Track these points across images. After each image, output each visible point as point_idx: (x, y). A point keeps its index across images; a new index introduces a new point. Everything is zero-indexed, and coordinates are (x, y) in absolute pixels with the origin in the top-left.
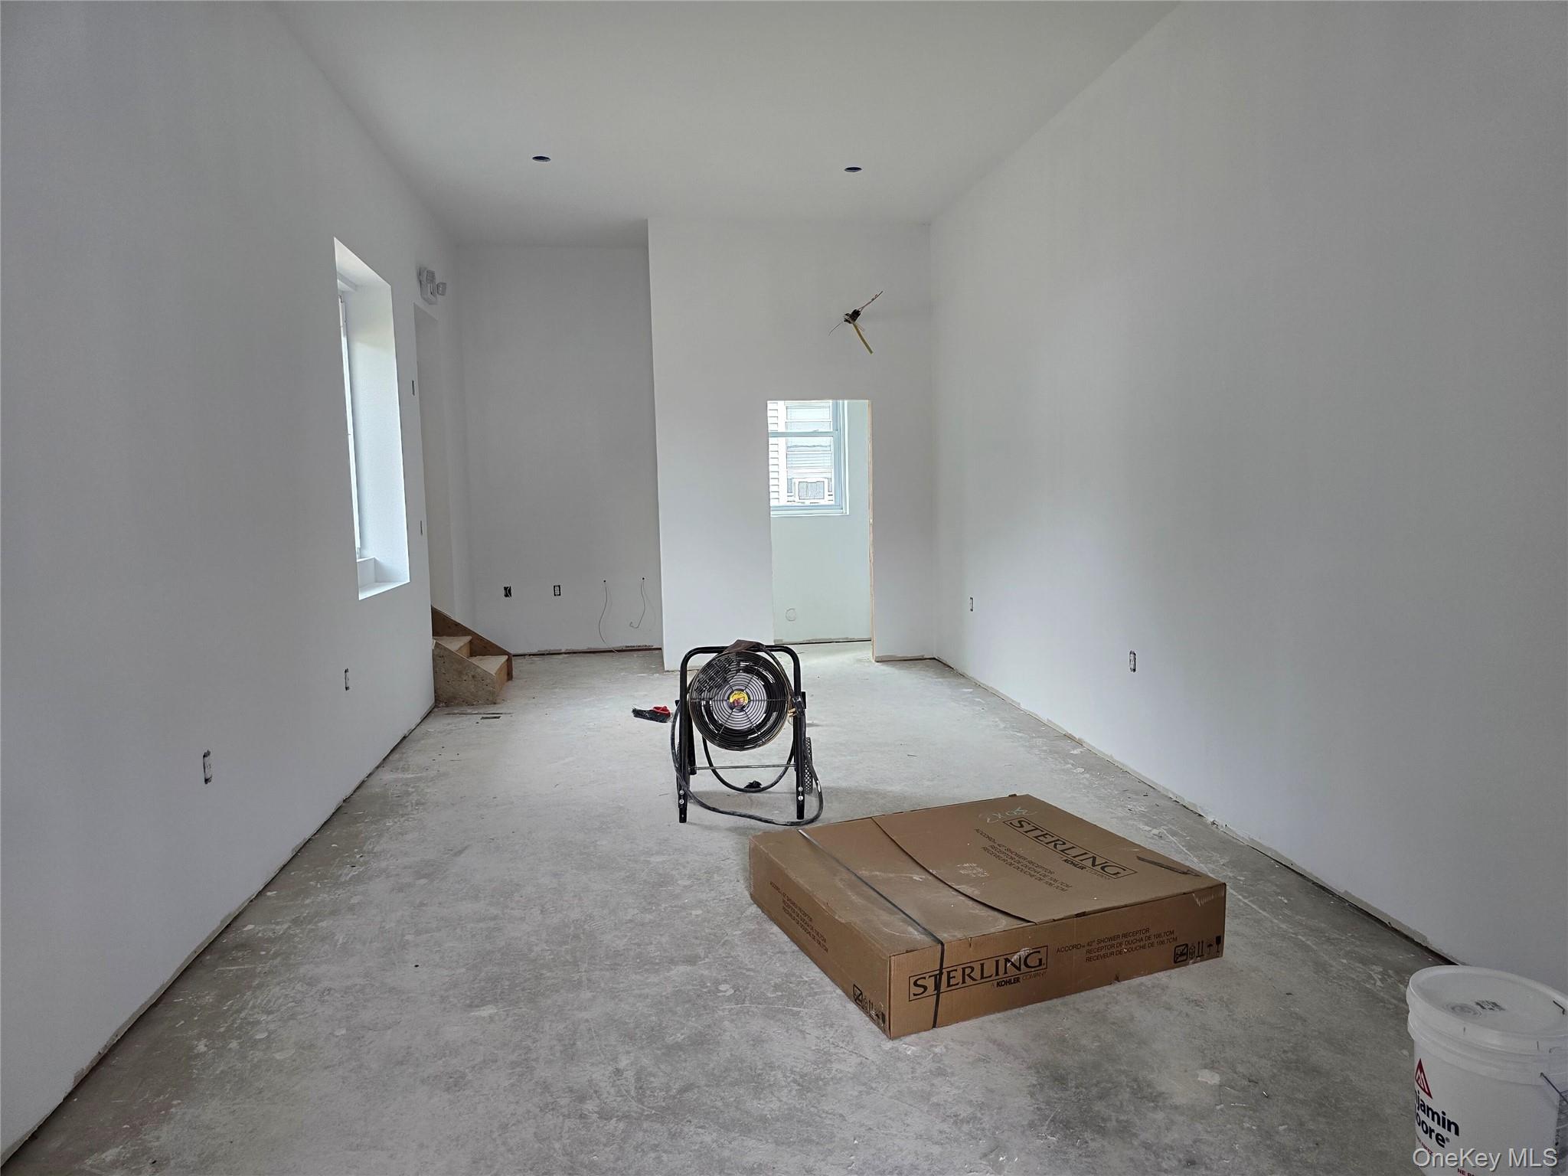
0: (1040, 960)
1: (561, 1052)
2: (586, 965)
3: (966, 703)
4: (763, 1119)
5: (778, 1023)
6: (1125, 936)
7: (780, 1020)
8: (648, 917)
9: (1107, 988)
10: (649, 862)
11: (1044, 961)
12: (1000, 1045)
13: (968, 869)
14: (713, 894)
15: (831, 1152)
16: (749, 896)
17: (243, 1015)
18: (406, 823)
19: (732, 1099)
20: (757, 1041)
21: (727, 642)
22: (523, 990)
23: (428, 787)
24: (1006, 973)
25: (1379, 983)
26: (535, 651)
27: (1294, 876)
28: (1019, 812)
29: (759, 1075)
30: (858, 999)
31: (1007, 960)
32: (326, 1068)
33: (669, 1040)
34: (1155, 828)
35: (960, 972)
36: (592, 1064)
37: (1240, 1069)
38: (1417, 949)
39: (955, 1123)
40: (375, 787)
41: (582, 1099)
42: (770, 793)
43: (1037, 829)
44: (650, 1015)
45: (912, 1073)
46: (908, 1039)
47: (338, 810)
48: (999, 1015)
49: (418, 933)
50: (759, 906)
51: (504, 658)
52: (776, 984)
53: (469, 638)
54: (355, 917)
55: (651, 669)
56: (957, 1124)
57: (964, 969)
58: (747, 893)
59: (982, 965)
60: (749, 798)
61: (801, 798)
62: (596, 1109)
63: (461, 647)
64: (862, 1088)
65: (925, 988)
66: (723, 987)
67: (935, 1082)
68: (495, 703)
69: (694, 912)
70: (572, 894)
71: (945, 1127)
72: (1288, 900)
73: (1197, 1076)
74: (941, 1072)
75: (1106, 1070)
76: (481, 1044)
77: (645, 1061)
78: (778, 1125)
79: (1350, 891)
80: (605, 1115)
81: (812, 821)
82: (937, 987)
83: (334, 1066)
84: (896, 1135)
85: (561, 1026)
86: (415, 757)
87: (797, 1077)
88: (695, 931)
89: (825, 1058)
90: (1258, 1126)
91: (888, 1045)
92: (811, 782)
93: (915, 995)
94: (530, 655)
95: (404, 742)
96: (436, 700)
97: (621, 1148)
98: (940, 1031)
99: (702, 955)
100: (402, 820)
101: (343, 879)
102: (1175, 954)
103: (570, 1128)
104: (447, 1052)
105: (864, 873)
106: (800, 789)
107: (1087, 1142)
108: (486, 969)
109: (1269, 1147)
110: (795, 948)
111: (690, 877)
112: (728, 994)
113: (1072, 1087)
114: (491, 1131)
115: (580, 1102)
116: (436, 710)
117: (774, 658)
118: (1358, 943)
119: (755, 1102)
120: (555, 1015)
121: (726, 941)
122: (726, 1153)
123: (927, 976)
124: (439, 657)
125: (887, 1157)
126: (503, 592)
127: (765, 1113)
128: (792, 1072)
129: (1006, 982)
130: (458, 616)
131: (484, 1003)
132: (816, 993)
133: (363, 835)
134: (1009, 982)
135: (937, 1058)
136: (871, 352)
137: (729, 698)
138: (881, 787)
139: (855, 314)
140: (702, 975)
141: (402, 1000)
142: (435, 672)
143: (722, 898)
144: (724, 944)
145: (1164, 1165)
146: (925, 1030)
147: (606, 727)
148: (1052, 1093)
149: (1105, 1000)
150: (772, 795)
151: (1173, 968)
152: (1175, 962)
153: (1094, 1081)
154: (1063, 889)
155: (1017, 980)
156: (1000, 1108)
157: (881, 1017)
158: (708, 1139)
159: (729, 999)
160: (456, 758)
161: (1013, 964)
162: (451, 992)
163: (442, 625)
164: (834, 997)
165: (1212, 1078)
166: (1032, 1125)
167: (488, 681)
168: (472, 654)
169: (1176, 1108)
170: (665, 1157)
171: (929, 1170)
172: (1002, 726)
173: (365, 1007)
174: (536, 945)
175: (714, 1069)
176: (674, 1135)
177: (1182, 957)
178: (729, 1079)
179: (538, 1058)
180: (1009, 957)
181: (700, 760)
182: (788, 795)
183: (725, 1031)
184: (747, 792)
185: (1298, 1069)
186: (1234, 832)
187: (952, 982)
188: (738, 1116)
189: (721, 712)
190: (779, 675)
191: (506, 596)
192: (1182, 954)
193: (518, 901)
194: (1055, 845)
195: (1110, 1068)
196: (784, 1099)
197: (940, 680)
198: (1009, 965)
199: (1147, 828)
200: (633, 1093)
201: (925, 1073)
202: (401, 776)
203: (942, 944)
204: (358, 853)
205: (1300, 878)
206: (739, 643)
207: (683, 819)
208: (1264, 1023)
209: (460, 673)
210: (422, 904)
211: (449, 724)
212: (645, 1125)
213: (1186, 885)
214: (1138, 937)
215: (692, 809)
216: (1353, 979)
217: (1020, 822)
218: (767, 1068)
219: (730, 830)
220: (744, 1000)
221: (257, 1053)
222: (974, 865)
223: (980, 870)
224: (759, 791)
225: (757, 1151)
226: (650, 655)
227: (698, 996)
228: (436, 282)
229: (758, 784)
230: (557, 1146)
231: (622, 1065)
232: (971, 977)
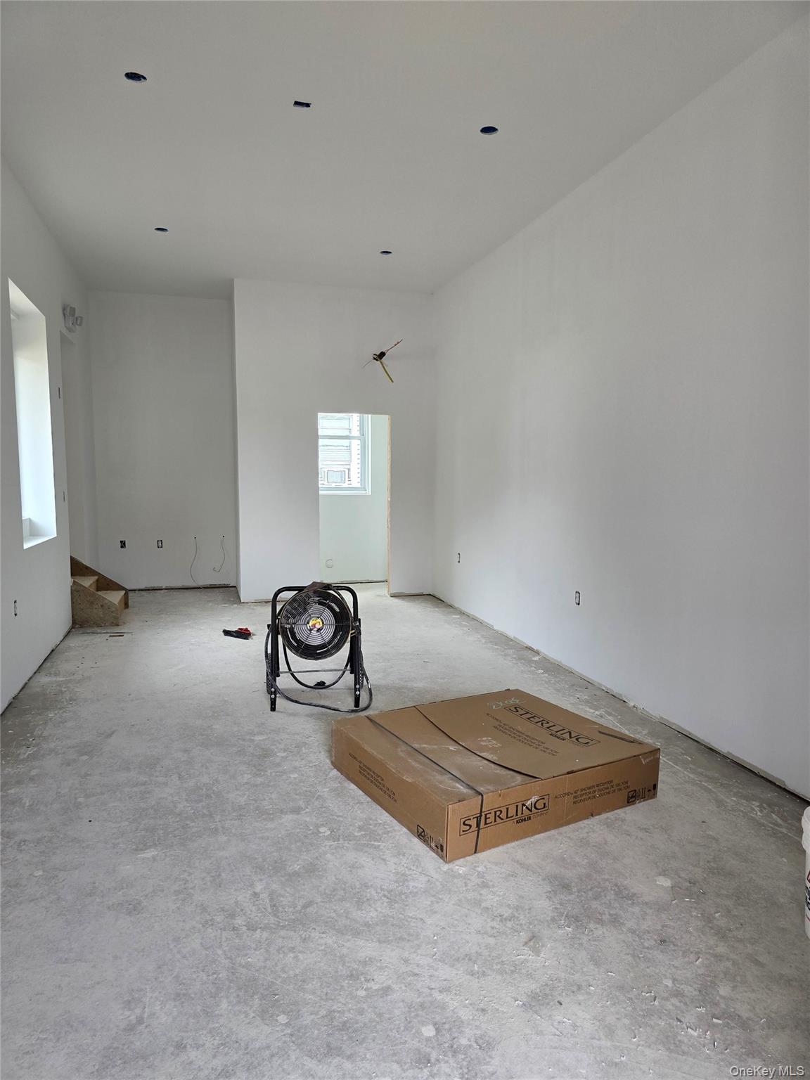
0: (545, 804)
1: (211, 882)
2: (219, 817)
3: (457, 626)
4: (367, 925)
5: (366, 854)
6: (597, 786)
7: (366, 852)
8: (259, 780)
9: (586, 822)
10: (253, 740)
11: (547, 805)
12: (522, 865)
13: (486, 741)
14: (304, 762)
15: (419, 946)
16: (330, 763)
18: (64, 715)
19: (342, 911)
20: (353, 867)
21: (306, 583)
22: (175, 837)
23: (77, 687)
24: (522, 814)
25: (759, 813)
26: (142, 587)
27: (691, 741)
28: (514, 701)
29: (358, 892)
30: (421, 835)
31: (523, 805)
32: (31, 901)
33: (290, 870)
34: (596, 710)
35: (493, 814)
36: (236, 890)
37: (683, 875)
38: (778, 790)
39: (501, 921)
40: (35, 688)
41: (232, 916)
42: (332, 689)
43: (528, 713)
44: (273, 852)
45: (466, 886)
46: (458, 862)
47: (10, 705)
48: (517, 843)
49: (87, 796)
50: (338, 770)
51: (123, 592)
52: (359, 826)
53: (96, 577)
54: (36, 785)
55: (229, 600)
56: (502, 921)
57: (495, 812)
58: (328, 761)
59: (507, 809)
60: (318, 693)
61: (358, 693)
62: (244, 923)
63: (91, 584)
64: (433, 899)
65: (470, 826)
66: (322, 829)
67: (482, 892)
68: (118, 625)
69: (292, 776)
70: (200, 765)
71: (494, 924)
72: (691, 758)
73: (656, 881)
74: (485, 885)
75: (595, 879)
76: (149, 879)
77: (274, 886)
78: (378, 928)
79: (731, 752)
80: (252, 928)
81: (366, 709)
82: (478, 825)
83: (37, 899)
84: (462, 932)
85: (208, 862)
86: (64, 665)
87: (386, 893)
88: (295, 789)
89: (403, 878)
90: (702, 914)
91: (445, 867)
92: (364, 681)
93: (463, 831)
94: (139, 590)
95: (53, 653)
96: (73, 623)
97: (267, 951)
98: (480, 855)
99: (303, 806)
100: (61, 712)
102: (628, 797)
103: (227, 938)
104: (125, 885)
105: (416, 746)
106: (357, 686)
107: (592, 931)
108: (144, 822)
109: (711, 928)
110: (369, 799)
111: (285, 750)
112: (326, 834)
113: (575, 892)
114: (168, 944)
115: (232, 918)
116: (73, 630)
117: (339, 595)
118: (741, 786)
119: (359, 913)
120: (202, 854)
121: (319, 796)
122: (345, 951)
123: (472, 818)
124: (76, 591)
125: (459, 948)
126: (120, 545)
127: (367, 920)
128: (382, 889)
129: (522, 820)
130: (86, 561)
131: (146, 847)
132: (389, 832)
133: (32, 724)
134: (525, 820)
135: (480, 875)
136: (392, 382)
137: (308, 623)
138: (409, 684)
139: (382, 355)
140: (306, 821)
141: (83, 847)
142: (73, 603)
143: (311, 765)
144: (317, 798)
145: (646, 944)
146: (469, 856)
147: (204, 643)
148: (562, 897)
149: (586, 830)
150: (334, 691)
151: (626, 806)
152: (628, 802)
153: (589, 887)
154: (553, 755)
155: (529, 818)
156: (530, 909)
157: (439, 847)
158: (330, 941)
159: (327, 838)
160: (95, 665)
161: (527, 808)
162: (120, 840)
163: (77, 568)
164: (403, 834)
165: (666, 882)
166: (553, 920)
167: (113, 609)
168: (98, 589)
169: (647, 903)
170: (301, 956)
171: (489, 956)
172: (483, 641)
173: (54, 853)
174: (180, 803)
175: (325, 889)
176: (305, 939)
177: (632, 799)
178: (338, 897)
179: (195, 887)
180: (524, 802)
181: (283, 666)
182: (347, 691)
183: (328, 861)
184: (315, 688)
185: (719, 873)
186: (648, 713)
187: (488, 821)
188: (349, 924)
189: (301, 632)
190: (342, 606)
191: (122, 547)
192: (632, 797)
193: (160, 771)
194: (542, 724)
195: (598, 878)
196: (379, 909)
197: (436, 609)
198: (524, 808)
199: (593, 711)
200: (269, 910)
201: (474, 886)
202: (54, 679)
203: (482, 796)
204: (31, 737)
205: (696, 743)
206: (314, 584)
207: (273, 709)
208: (691, 843)
209: (92, 603)
210: (87, 775)
211: (85, 641)
212: (282, 933)
213: (635, 750)
214: (606, 786)
215: (280, 702)
216: (742, 811)
217: (515, 708)
218: (364, 888)
219: (307, 716)
220: (339, 839)
222: (489, 738)
223: (495, 742)
224: (324, 688)
225: (366, 948)
226: (229, 591)
227: (305, 836)
228: (76, 316)
229: (324, 683)
230: (219, 952)
231: (258, 889)
232: (500, 818)
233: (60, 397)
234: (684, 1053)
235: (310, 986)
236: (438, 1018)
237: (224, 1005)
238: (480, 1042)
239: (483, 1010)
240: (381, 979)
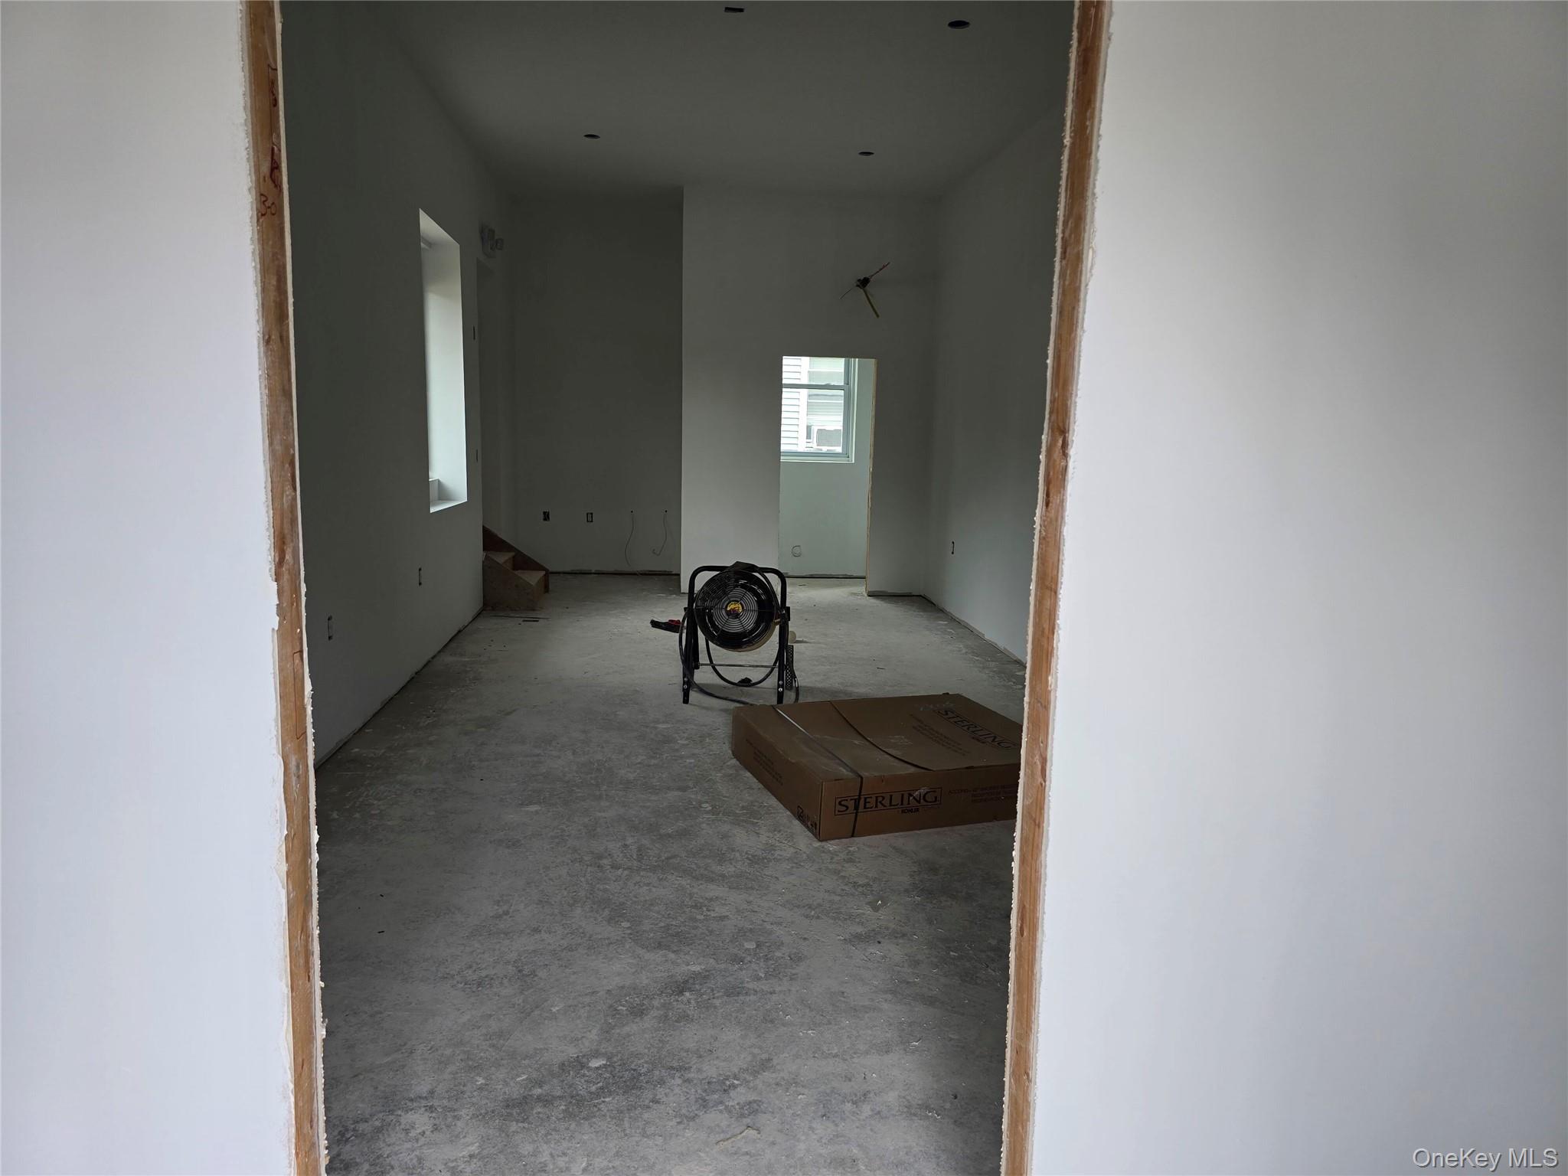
0: (936, 798)
1: (586, 833)
2: (605, 787)
3: (939, 633)
4: (723, 876)
5: (741, 828)
6: (1003, 787)
7: (742, 826)
8: (653, 762)
10: (656, 728)
11: (938, 799)
12: (897, 849)
13: (898, 739)
14: (704, 750)
15: (765, 894)
17: (361, 800)
18: (467, 692)
19: (703, 865)
20: (725, 836)
21: (729, 563)
22: (560, 798)
23: (482, 668)
24: (909, 804)
26: (568, 569)
28: (948, 704)
29: (723, 854)
30: (801, 817)
32: (423, 831)
33: (662, 831)
35: (874, 799)
36: (607, 841)
40: (438, 666)
41: (600, 857)
42: (758, 687)
43: (958, 717)
44: (650, 817)
45: (831, 859)
46: (832, 842)
48: (901, 833)
49: (481, 761)
50: (738, 760)
51: (543, 573)
52: (743, 806)
53: (512, 554)
54: (434, 748)
55: (670, 591)
56: (855, 887)
57: (877, 797)
58: (730, 752)
59: (891, 796)
60: (741, 690)
61: (781, 689)
62: (609, 863)
63: (507, 561)
64: (794, 865)
65: (847, 808)
66: (704, 805)
67: (845, 865)
68: (534, 609)
69: (688, 761)
70: (596, 744)
71: (846, 887)
74: (850, 861)
76: (530, 825)
77: (644, 842)
78: (733, 879)
80: (615, 867)
82: (856, 808)
83: (428, 831)
84: (812, 889)
85: (586, 820)
86: (470, 646)
87: (750, 856)
88: (688, 772)
89: (772, 848)
91: (817, 844)
92: (792, 680)
93: (839, 811)
94: (564, 573)
95: (460, 634)
96: (484, 604)
97: (625, 883)
98: (857, 839)
99: (691, 786)
100: (463, 689)
101: (421, 724)
103: (591, 872)
104: (507, 828)
105: (817, 736)
106: (781, 682)
107: (941, 902)
108: (532, 785)
110: (761, 786)
111: (687, 739)
112: (708, 809)
113: (941, 874)
114: (538, 870)
115: (599, 859)
116: (484, 611)
117: (766, 578)
119: (719, 867)
120: (582, 813)
121: (710, 779)
122: (695, 890)
123: (849, 799)
124: (488, 568)
125: (803, 899)
126: (542, 516)
127: (724, 873)
128: (747, 853)
129: (909, 811)
130: (503, 535)
131: (531, 803)
132: (771, 813)
133: (433, 698)
134: (911, 811)
135: (850, 853)
136: (878, 316)
137: (726, 607)
138: (850, 689)
139: (866, 281)
140: (689, 798)
141: (473, 798)
142: (484, 580)
143: (711, 753)
144: (708, 781)
146: (844, 838)
148: (926, 876)
150: (759, 689)
153: (957, 872)
154: (961, 753)
155: (917, 810)
156: (887, 881)
157: (814, 825)
158: (684, 883)
159: (707, 812)
160: (503, 649)
161: (914, 798)
162: (508, 796)
163: (491, 541)
164: (784, 815)
166: (906, 891)
167: (529, 591)
168: (516, 567)
171: (830, 907)
172: (964, 651)
173: (446, 800)
174: (569, 773)
175: (692, 848)
176: (661, 879)
178: (702, 855)
179: (570, 835)
180: (912, 792)
181: (703, 658)
182: (771, 690)
183: (703, 829)
184: (740, 686)
187: (868, 805)
188: (706, 873)
189: (720, 618)
190: (769, 591)
191: (545, 519)
193: (555, 746)
194: (968, 729)
196: (739, 867)
198: (911, 798)
200: (635, 857)
201: (839, 860)
202: (459, 659)
203: (863, 780)
204: (431, 709)
206: (738, 563)
207: (686, 701)
209: (506, 583)
210: (483, 744)
211: (496, 624)
212: (642, 874)
215: (694, 695)
217: (946, 711)
218: (730, 851)
219: (722, 710)
220: (719, 814)
221: (375, 821)
222: (903, 737)
223: (906, 740)
224: (750, 686)
225: (714, 890)
226: (667, 579)
227: (686, 809)
228: (496, 237)
229: (749, 680)
230: (583, 879)
231: (628, 843)
232: (882, 804)
233: (474, 338)
234: (976, 984)
235: (656, 908)
236: (762, 939)
237: (579, 911)
238: (792, 956)
239: (805, 939)
240: (719, 910)
